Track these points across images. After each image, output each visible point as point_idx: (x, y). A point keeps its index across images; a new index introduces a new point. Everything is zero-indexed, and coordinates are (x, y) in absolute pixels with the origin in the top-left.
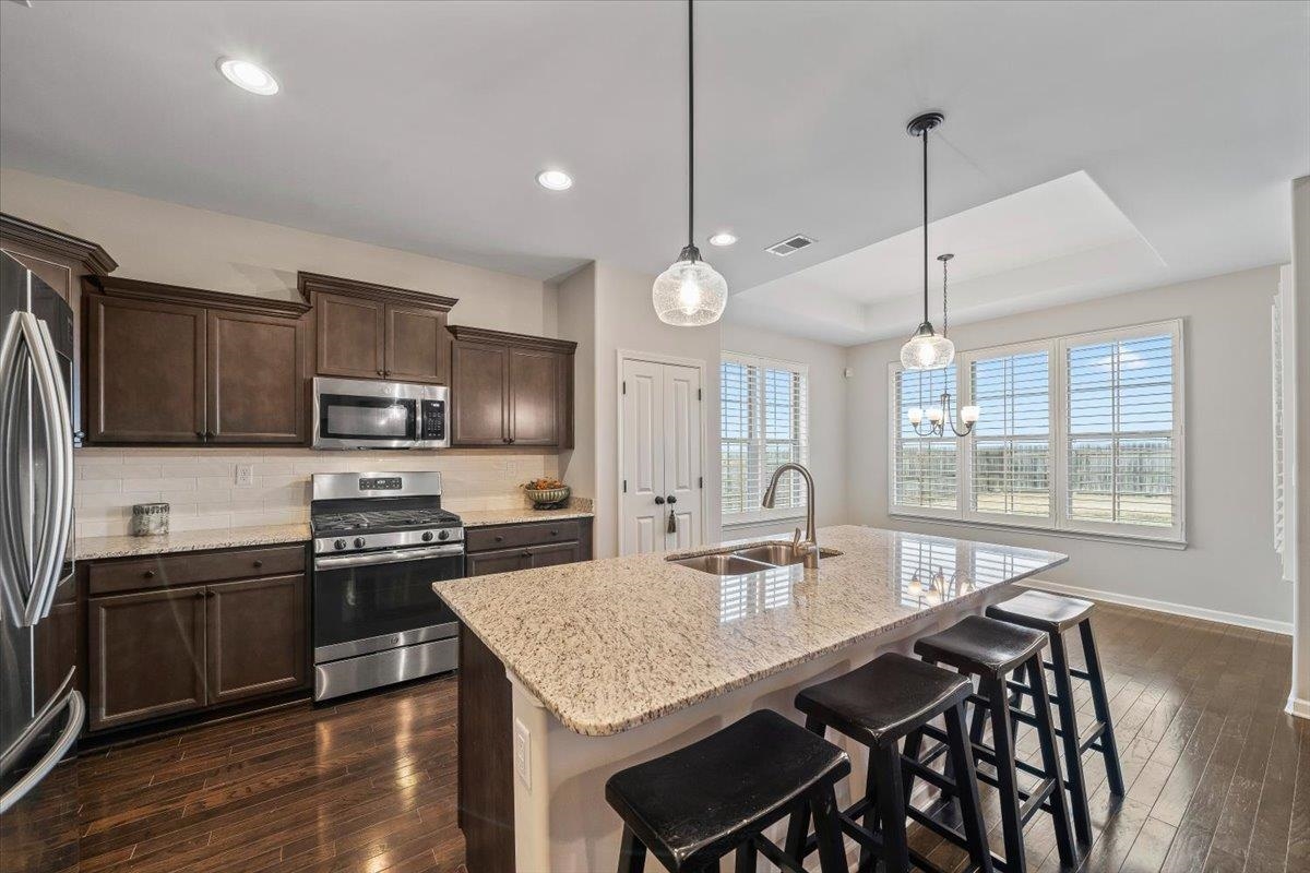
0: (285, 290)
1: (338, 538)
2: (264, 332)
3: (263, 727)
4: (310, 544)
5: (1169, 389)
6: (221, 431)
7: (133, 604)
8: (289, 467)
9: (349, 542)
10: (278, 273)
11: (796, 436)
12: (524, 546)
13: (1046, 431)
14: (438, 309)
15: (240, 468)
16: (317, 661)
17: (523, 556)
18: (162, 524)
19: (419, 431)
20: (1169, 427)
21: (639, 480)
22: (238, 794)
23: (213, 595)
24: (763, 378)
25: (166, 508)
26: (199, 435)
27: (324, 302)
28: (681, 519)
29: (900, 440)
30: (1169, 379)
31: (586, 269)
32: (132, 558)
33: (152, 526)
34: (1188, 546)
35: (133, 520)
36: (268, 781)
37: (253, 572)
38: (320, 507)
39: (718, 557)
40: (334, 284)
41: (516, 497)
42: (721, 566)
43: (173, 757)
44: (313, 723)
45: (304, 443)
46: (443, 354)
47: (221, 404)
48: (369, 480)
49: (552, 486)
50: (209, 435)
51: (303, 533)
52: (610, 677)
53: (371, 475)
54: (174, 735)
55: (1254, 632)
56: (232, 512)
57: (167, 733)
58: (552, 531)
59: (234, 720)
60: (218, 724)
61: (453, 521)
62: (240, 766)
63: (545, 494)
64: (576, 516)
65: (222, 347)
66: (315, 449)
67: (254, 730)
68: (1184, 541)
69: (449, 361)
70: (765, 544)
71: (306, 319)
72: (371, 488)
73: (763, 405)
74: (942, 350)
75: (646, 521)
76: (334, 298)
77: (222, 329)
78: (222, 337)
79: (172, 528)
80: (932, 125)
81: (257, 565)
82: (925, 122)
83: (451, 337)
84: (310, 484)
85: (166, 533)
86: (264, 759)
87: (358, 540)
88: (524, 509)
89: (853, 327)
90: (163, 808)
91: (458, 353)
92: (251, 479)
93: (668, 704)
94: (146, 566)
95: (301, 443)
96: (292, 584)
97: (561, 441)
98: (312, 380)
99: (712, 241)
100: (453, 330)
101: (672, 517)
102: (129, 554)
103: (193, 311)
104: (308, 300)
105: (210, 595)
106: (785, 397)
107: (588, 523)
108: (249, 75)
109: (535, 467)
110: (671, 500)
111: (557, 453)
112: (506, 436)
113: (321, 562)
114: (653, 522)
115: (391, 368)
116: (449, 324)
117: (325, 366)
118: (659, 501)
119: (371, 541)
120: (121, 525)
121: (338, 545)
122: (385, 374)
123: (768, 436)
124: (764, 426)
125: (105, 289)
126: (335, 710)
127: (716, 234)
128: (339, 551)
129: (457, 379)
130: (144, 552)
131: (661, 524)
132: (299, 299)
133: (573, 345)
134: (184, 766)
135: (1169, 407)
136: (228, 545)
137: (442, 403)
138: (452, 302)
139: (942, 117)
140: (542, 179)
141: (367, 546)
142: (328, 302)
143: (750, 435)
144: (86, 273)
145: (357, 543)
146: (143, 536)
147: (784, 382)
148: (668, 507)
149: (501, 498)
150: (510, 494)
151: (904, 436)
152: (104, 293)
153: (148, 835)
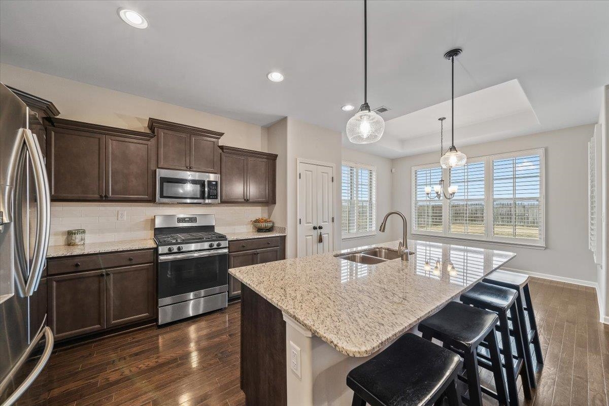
0: (142, 127)
1: (170, 246)
2: (132, 147)
3: (134, 338)
4: (156, 250)
5: (538, 179)
6: (112, 194)
7: (71, 279)
8: (144, 212)
9: (175, 248)
10: (139, 119)
11: (371, 199)
12: (255, 249)
13: (483, 197)
14: (214, 138)
15: (120, 213)
16: (159, 306)
17: (255, 254)
18: (82, 240)
19: (206, 195)
20: (538, 195)
21: (306, 218)
22: (125, 373)
23: (109, 274)
24: (357, 172)
25: (84, 232)
26: (101, 196)
27: (162, 133)
28: (325, 236)
29: (417, 201)
30: (538, 174)
31: (283, 121)
32: (69, 256)
33: (77, 241)
34: (546, 248)
35: (67, 238)
36: (140, 366)
37: (128, 263)
38: (158, 232)
39: (357, 255)
40: (166, 124)
41: (249, 226)
42: (358, 259)
43: (90, 354)
44: (157, 336)
45: (152, 200)
46: (217, 159)
47: (112, 181)
48: (181, 218)
49: (266, 221)
50: (105, 196)
51: (151, 244)
52: (348, 322)
53: (182, 216)
54: (88, 343)
55: (576, 286)
56: (116, 234)
57: (86, 342)
58: (268, 242)
59: (118, 335)
60: (111, 337)
61: (223, 238)
62: (125, 359)
63: (263, 225)
64: (278, 235)
65: (112, 153)
66: (156, 204)
67: (129, 340)
68: (544, 246)
69: (219, 163)
70: (375, 248)
71: (153, 141)
72: (182, 222)
73: (357, 185)
74: (460, 159)
75: (309, 237)
76: (166, 131)
77: (112, 145)
78: (112, 148)
79: (87, 241)
80: (456, 54)
81: (130, 260)
82: (453, 53)
83: (220, 151)
84: (153, 221)
85: (84, 244)
86: (136, 354)
87: (179, 247)
88: (253, 232)
89: (397, 150)
90: (88, 381)
91: (224, 158)
92: (125, 218)
93: (388, 337)
94: (76, 260)
95: (150, 201)
96: (147, 269)
97: (269, 200)
98: (155, 171)
99: (343, 109)
100: (222, 148)
101: (321, 235)
102: (68, 255)
103: (99, 136)
104: (153, 132)
105: (108, 275)
106: (366, 181)
107: (283, 238)
108: (133, 18)
109: (258, 212)
110: (320, 228)
111: (268, 206)
112: (245, 198)
113: (161, 258)
114: (312, 238)
115: (193, 165)
116: (219, 145)
117: (162, 163)
118: (315, 228)
119: (185, 247)
120: (62, 240)
121: (170, 249)
122: (190, 168)
123: (359, 199)
124: (357, 194)
125: (55, 124)
126: (168, 329)
127: (345, 106)
128: (170, 252)
129: (224, 170)
130: (75, 253)
131: (316, 238)
132: (148, 131)
133: (276, 156)
134: (96, 359)
135: (538, 187)
136: (116, 250)
137: (216, 182)
138: (222, 134)
139: (461, 50)
140: (269, 76)
141: (184, 250)
142: (164, 133)
143: (351, 198)
144: (45, 116)
145: (179, 249)
146: (73, 245)
147: (366, 174)
148: (319, 231)
149: (242, 227)
150: (246, 225)
151: (418, 199)
152: (54, 126)
153: (81, 396)
